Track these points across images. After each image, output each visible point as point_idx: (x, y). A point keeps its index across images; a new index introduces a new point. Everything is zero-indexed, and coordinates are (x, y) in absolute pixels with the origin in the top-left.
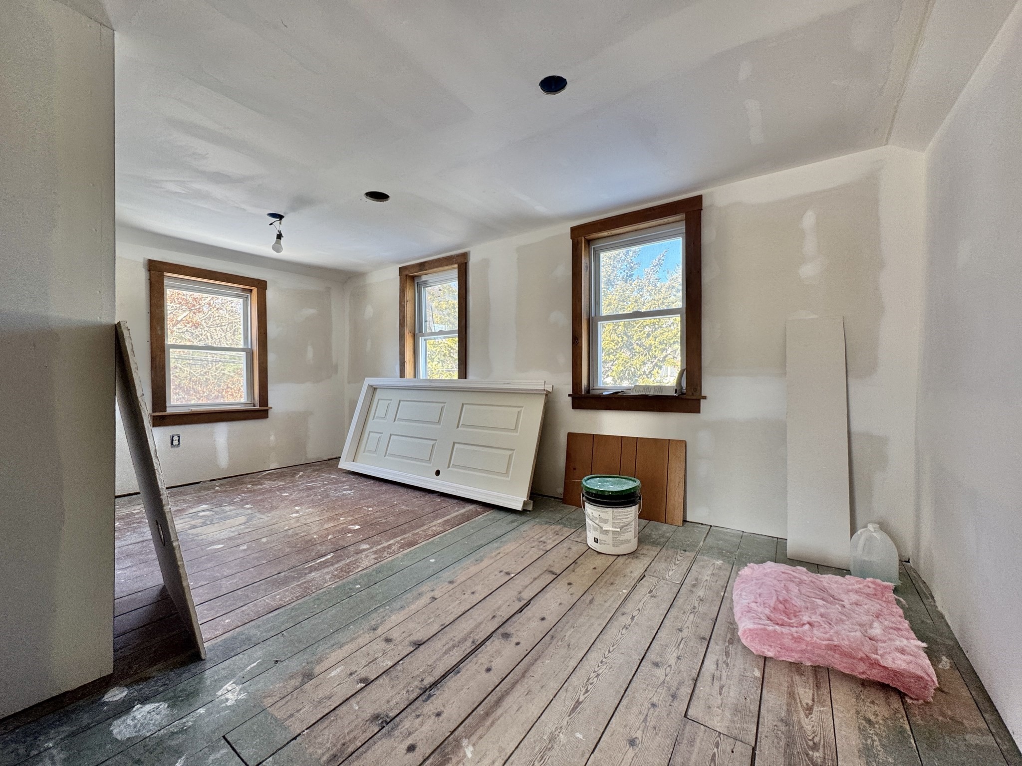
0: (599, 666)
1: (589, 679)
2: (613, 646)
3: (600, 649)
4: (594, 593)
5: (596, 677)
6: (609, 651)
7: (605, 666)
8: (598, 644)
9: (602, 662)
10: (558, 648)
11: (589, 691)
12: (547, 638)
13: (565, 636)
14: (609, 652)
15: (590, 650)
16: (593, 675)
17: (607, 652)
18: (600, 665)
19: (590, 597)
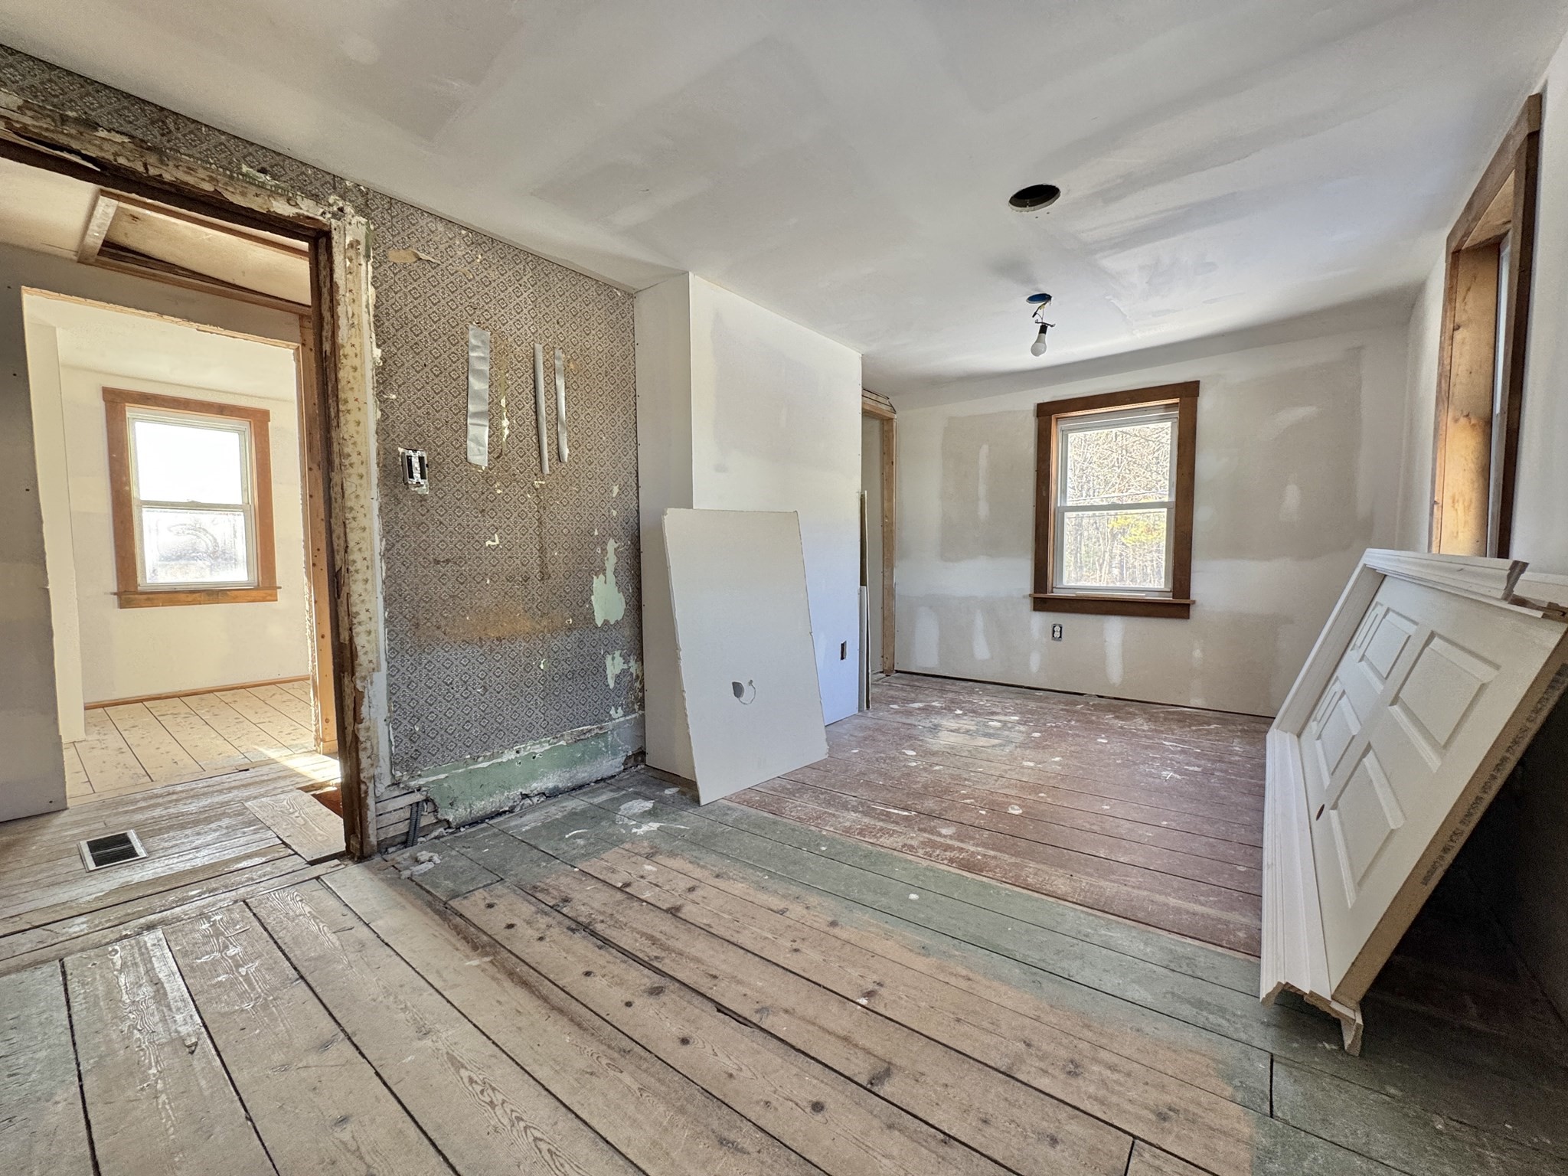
0: (512, 1111)
1: (494, 1089)
2: (549, 1150)
3: (556, 1123)
4: (764, 1156)
5: (492, 1102)
6: (541, 1140)
7: (505, 1121)
8: (567, 1123)
9: (519, 1119)
10: (595, 1058)
11: (471, 1084)
12: (627, 1044)
13: (621, 1072)
14: (536, 1139)
15: (558, 1104)
16: (498, 1098)
17: (538, 1134)
18: (514, 1114)
19: (746, 1143)
